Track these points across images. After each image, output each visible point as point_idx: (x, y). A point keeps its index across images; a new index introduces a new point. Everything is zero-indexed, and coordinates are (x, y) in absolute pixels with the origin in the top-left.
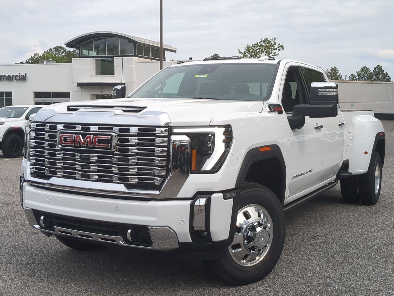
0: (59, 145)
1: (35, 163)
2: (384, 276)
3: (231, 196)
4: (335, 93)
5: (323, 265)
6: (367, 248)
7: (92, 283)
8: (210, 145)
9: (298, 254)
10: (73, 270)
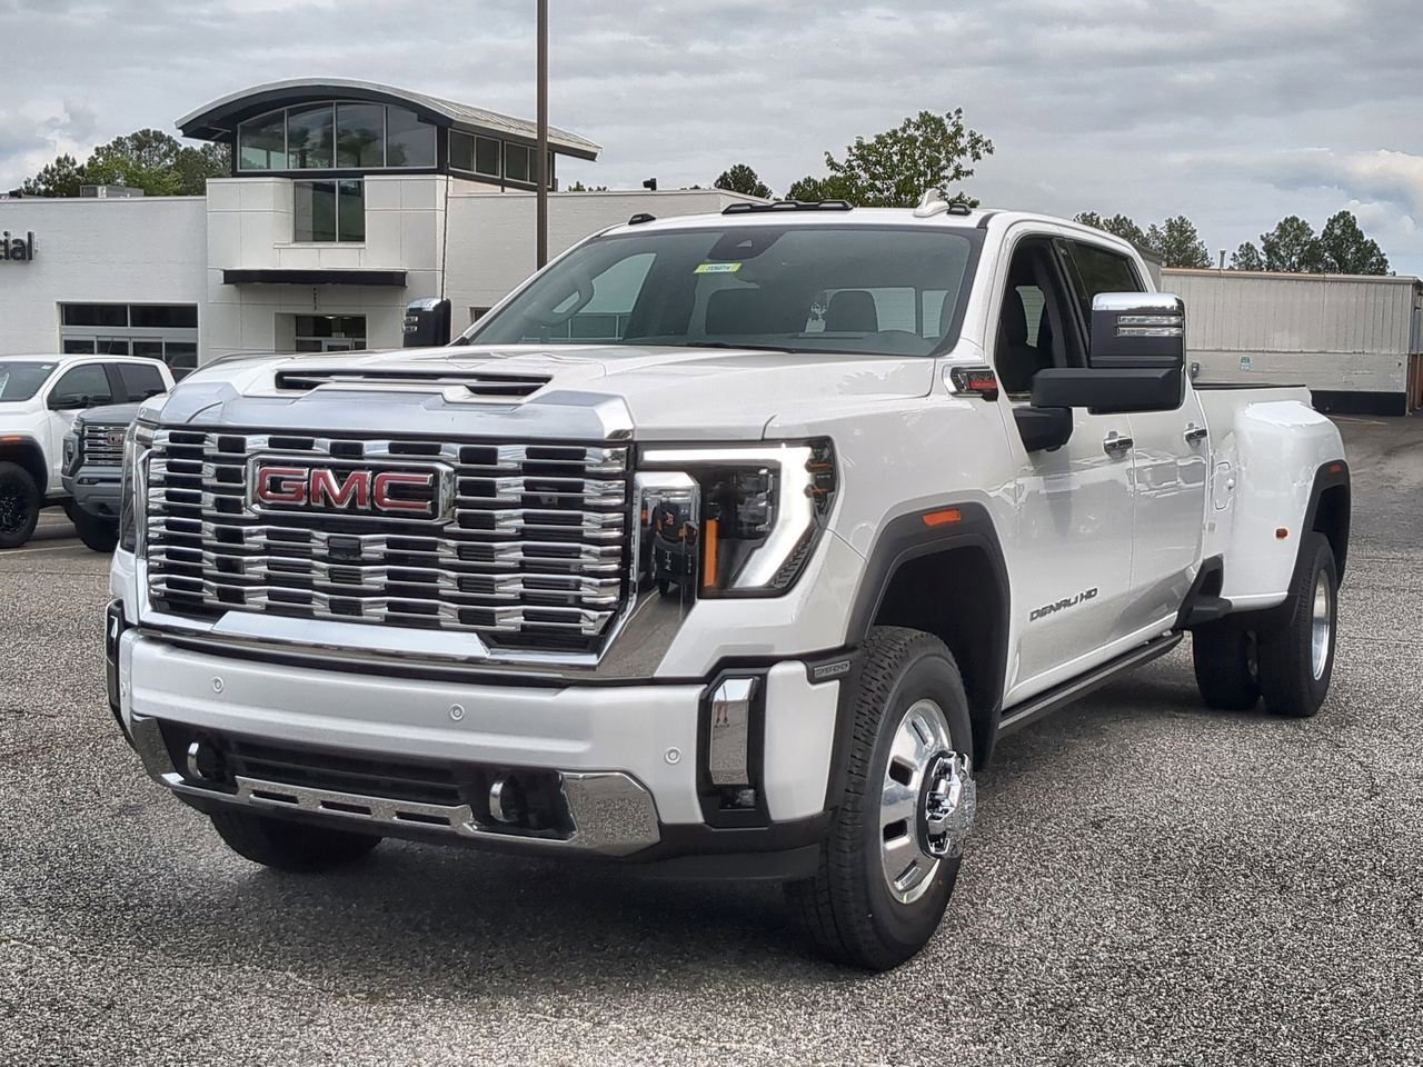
0: (254, 502)
1: (165, 564)
2: (1331, 946)
3: (832, 673)
4: (1174, 331)
5: (1128, 911)
6: (1280, 857)
7: (355, 968)
8: (764, 504)
9: (1045, 876)
10: (282, 925)
